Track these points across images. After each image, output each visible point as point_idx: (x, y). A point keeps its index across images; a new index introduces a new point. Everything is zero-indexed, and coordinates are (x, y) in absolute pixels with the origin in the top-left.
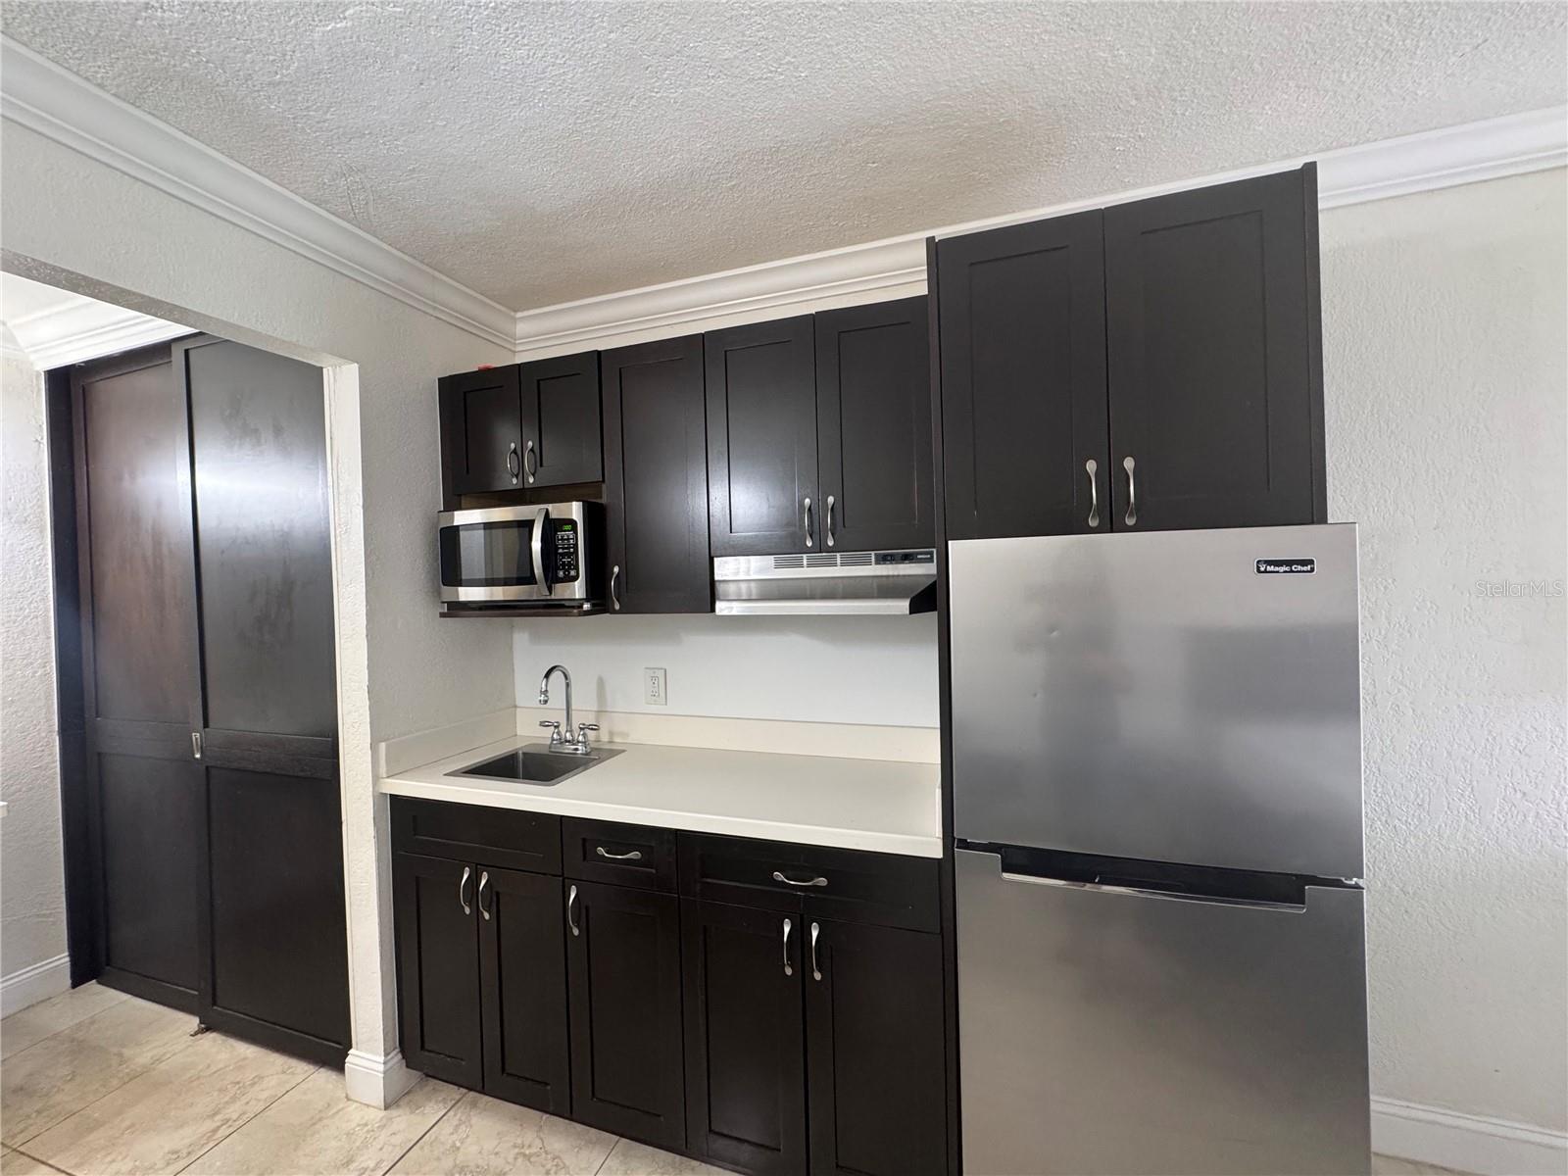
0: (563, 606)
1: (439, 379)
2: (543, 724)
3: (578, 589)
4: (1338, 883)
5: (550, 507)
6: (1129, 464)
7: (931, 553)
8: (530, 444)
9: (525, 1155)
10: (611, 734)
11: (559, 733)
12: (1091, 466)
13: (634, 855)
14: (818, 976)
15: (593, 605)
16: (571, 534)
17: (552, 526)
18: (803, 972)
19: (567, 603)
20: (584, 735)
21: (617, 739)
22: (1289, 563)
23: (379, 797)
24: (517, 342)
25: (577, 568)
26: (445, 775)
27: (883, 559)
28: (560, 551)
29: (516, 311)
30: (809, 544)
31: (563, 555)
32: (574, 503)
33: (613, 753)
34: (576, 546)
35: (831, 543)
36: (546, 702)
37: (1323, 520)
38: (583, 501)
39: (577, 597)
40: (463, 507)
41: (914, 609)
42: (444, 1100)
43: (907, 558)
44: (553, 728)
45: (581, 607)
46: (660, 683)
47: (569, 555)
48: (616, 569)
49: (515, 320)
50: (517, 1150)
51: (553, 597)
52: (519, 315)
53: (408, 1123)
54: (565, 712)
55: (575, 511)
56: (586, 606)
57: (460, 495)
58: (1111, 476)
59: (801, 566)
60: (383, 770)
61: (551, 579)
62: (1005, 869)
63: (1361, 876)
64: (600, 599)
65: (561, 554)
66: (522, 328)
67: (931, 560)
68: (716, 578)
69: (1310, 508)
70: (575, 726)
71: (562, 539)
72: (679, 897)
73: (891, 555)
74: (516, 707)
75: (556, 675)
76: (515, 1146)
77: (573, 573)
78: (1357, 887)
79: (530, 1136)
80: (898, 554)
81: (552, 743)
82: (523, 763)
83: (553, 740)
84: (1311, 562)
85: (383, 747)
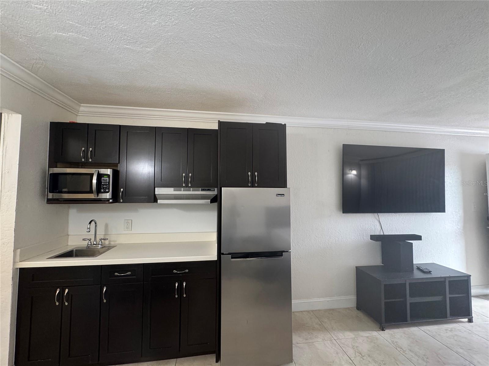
0: (101, 201)
1: (50, 122)
2: (84, 240)
3: (108, 196)
4: (288, 252)
5: (99, 170)
6: (256, 174)
7: (214, 189)
8: (91, 149)
10: (110, 241)
11: (90, 242)
12: (249, 173)
13: (129, 273)
14: (185, 296)
15: (113, 200)
16: (107, 179)
17: (100, 176)
18: (181, 295)
19: (102, 200)
20: (101, 242)
21: (112, 243)
22: (281, 195)
24: (79, 112)
25: (109, 189)
26: (47, 259)
27: (203, 190)
28: (103, 183)
29: (81, 103)
30: (184, 185)
31: (104, 185)
32: (109, 169)
33: (114, 247)
34: (109, 182)
35: (190, 185)
36: (89, 231)
37: (286, 187)
38: (113, 169)
39: (108, 198)
40: (58, 166)
41: (211, 202)
43: (209, 190)
44: (88, 240)
45: (109, 200)
46: (129, 224)
47: (106, 185)
48: (122, 190)
49: (80, 106)
51: (98, 198)
52: (82, 105)
54: (94, 236)
55: (109, 171)
56: (111, 201)
57: (57, 162)
58: (253, 175)
59: (181, 191)
60: (17, 260)
61: (99, 191)
62: (232, 258)
63: (290, 250)
64: (115, 198)
65: (103, 184)
66: (82, 109)
67: (214, 191)
68: (156, 193)
69: (284, 185)
70: (98, 239)
71: (104, 180)
72: (143, 283)
73: (205, 189)
74: (68, 235)
75: (93, 223)
77: (107, 190)
78: (290, 252)
80: (206, 189)
81: (88, 245)
82: (75, 253)
83: (88, 244)
84: (284, 194)
85: (19, 251)
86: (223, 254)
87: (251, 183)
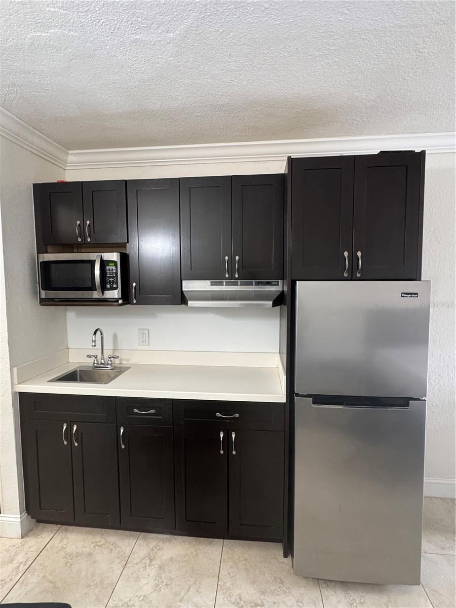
0: (107, 301)
1: (34, 184)
2: (89, 356)
3: (115, 294)
4: (419, 399)
5: (102, 254)
6: (359, 254)
7: (278, 282)
8: (88, 222)
9: (98, 545)
10: (121, 360)
11: (97, 360)
12: (346, 254)
13: (152, 411)
14: (234, 453)
15: (123, 301)
16: (114, 268)
17: (104, 264)
18: (228, 450)
19: (109, 300)
20: (111, 361)
21: (124, 362)
22: (411, 294)
23: (14, 394)
24: (67, 165)
25: (117, 283)
26: (48, 382)
27: (258, 284)
28: (108, 275)
29: (69, 150)
30: (227, 276)
31: (110, 277)
32: (115, 253)
33: (127, 368)
34: (116, 273)
35: (237, 276)
36: (95, 346)
37: (420, 280)
38: (120, 252)
39: (116, 297)
40: (49, 250)
41: (274, 305)
42: (51, 531)
43: (268, 283)
44: (94, 358)
45: (118, 301)
46: (145, 336)
47: (113, 277)
48: (134, 284)
49: (68, 154)
50: (94, 544)
51: (104, 297)
52: (70, 152)
53: (35, 543)
54: (101, 350)
55: (114, 256)
56: (120, 301)
57: (47, 245)
58: (353, 257)
59: (223, 285)
60: (16, 381)
61: (104, 288)
62: (314, 403)
63: (426, 397)
64: (126, 298)
65: (108, 277)
66: (71, 158)
67: (278, 285)
68: (183, 290)
69: (416, 275)
70: (106, 356)
71: (109, 270)
72: (173, 428)
73: (262, 282)
74: (68, 348)
75: (98, 333)
76: (93, 543)
77: (115, 286)
78: (424, 400)
79: (98, 538)
80: (264, 282)
81: (94, 365)
82: (80, 375)
83: (94, 363)
84: (417, 294)
85: (15, 369)
86: (298, 395)
87: (348, 272)
